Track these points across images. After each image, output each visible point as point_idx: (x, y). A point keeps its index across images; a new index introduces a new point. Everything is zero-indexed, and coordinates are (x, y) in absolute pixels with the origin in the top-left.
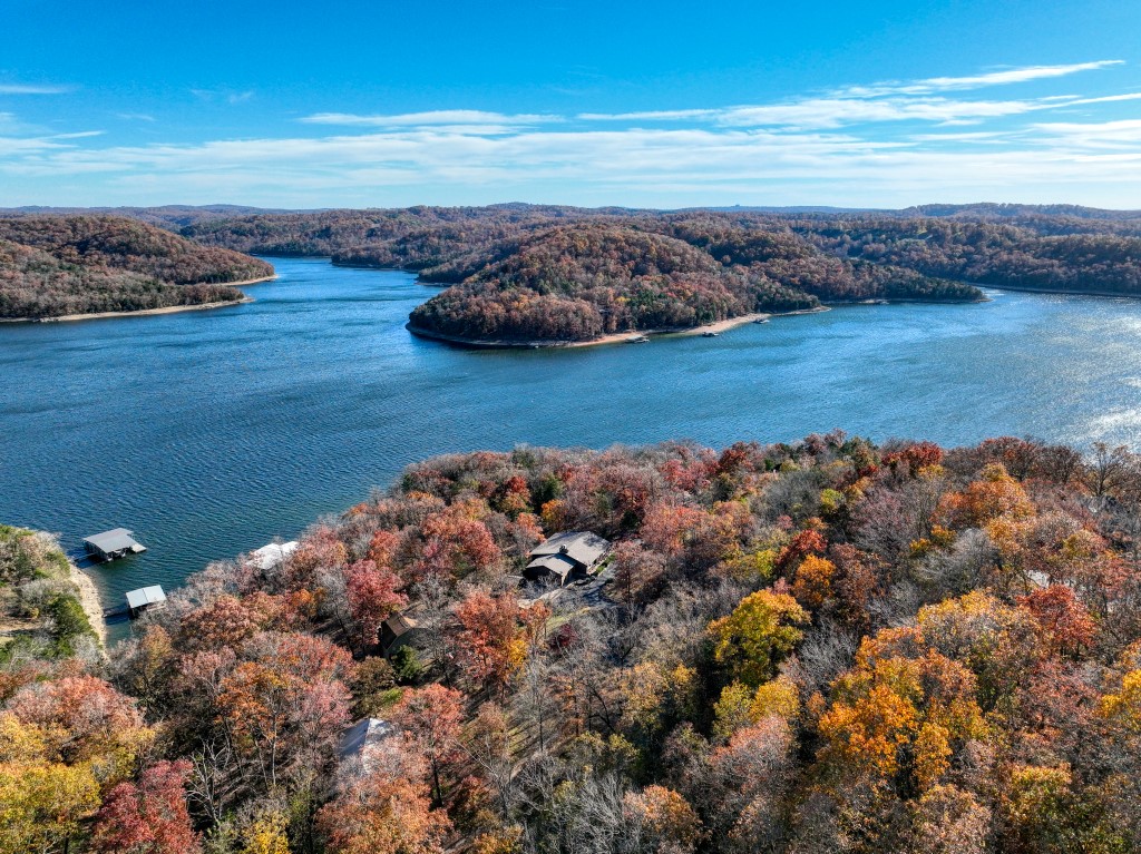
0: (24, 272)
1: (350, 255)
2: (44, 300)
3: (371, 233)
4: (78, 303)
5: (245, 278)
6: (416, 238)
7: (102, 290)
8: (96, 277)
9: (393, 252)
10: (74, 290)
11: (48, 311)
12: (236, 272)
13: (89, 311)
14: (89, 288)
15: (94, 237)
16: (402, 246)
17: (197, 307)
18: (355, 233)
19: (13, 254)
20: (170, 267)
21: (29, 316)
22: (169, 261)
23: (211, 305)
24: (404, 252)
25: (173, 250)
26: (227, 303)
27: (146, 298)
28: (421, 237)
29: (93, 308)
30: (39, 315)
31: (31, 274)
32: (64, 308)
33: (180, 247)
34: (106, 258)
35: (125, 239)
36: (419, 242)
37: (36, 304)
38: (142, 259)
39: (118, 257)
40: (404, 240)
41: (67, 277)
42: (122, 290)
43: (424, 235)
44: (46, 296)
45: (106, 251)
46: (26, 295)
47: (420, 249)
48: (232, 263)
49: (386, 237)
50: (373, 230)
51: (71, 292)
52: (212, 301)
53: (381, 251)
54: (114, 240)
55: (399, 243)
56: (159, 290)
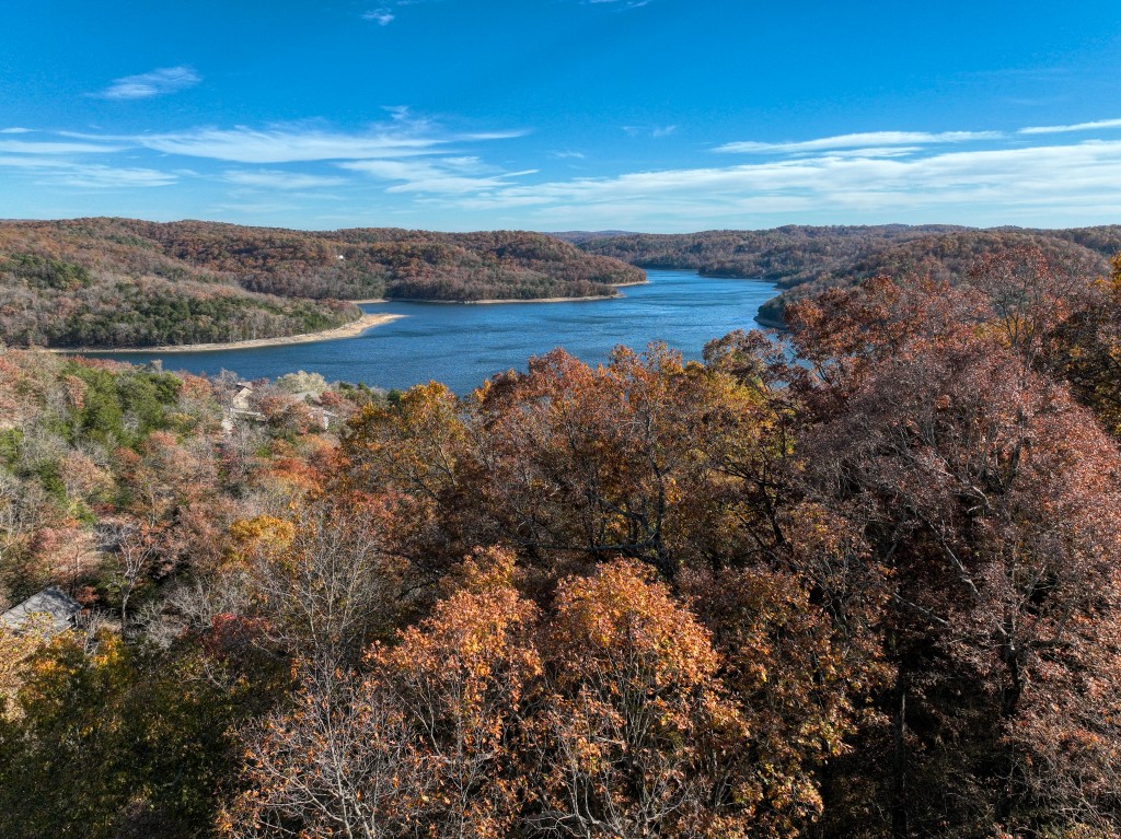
0: (458, 266)
1: (715, 267)
2: (468, 288)
3: (739, 249)
4: (491, 291)
5: (621, 281)
6: (780, 252)
7: (510, 282)
8: (506, 272)
9: (756, 263)
10: (490, 280)
11: (471, 296)
12: (614, 276)
13: (498, 298)
14: (499, 279)
15: (510, 245)
16: (766, 259)
17: (579, 299)
18: (724, 249)
19: (453, 253)
20: (562, 270)
21: (458, 299)
22: (562, 265)
23: (589, 298)
24: (768, 264)
25: (567, 256)
26: (603, 297)
27: (541, 289)
28: (786, 250)
29: (501, 295)
30: (463, 299)
31: (462, 268)
32: (481, 295)
33: (571, 253)
34: (517, 261)
35: (533, 246)
36: (783, 255)
37: (463, 290)
38: (541, 263)
39: (525, 261)
40: (769, 253)
41: (487, 271)
42: (524, 283)
43: (790, 249)
44: (471, 284)
45: (517, 256)
46: (458, 284)
47: (784, 262)
48: (611, 268)
49: (753, 252)
50: (741, 246)
51: (488, 283)
52: (591, 295)
53: (745, 263)
54: (523, 247)
55: (763, 256)
56: (551, 284)
